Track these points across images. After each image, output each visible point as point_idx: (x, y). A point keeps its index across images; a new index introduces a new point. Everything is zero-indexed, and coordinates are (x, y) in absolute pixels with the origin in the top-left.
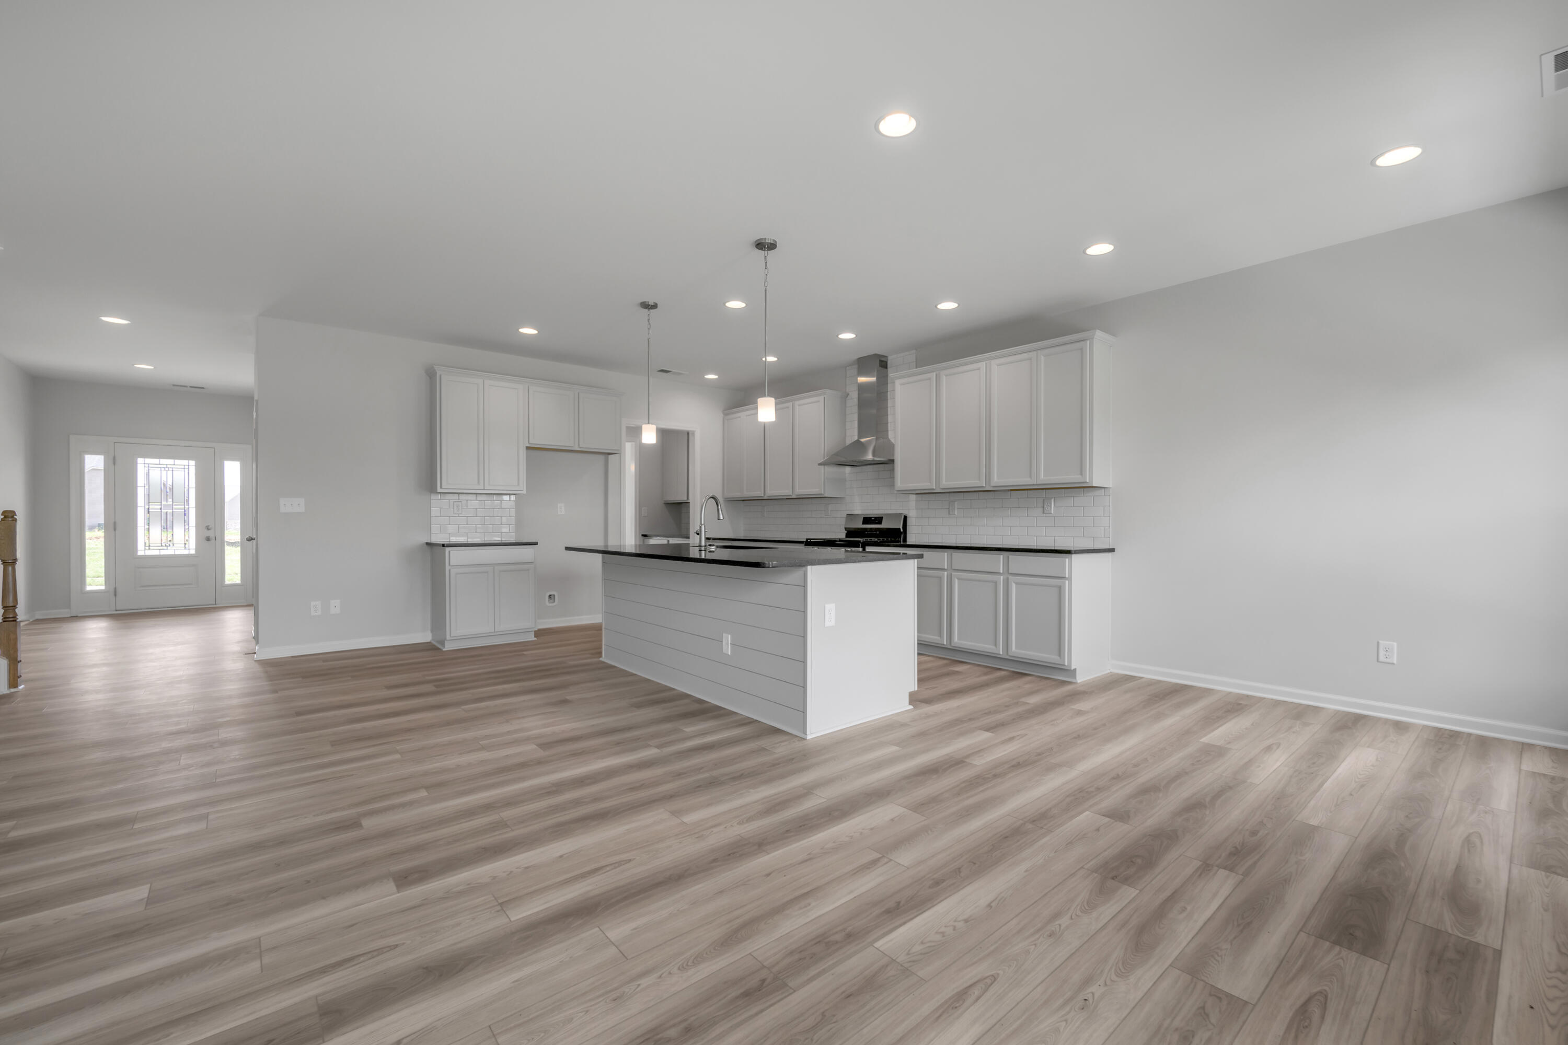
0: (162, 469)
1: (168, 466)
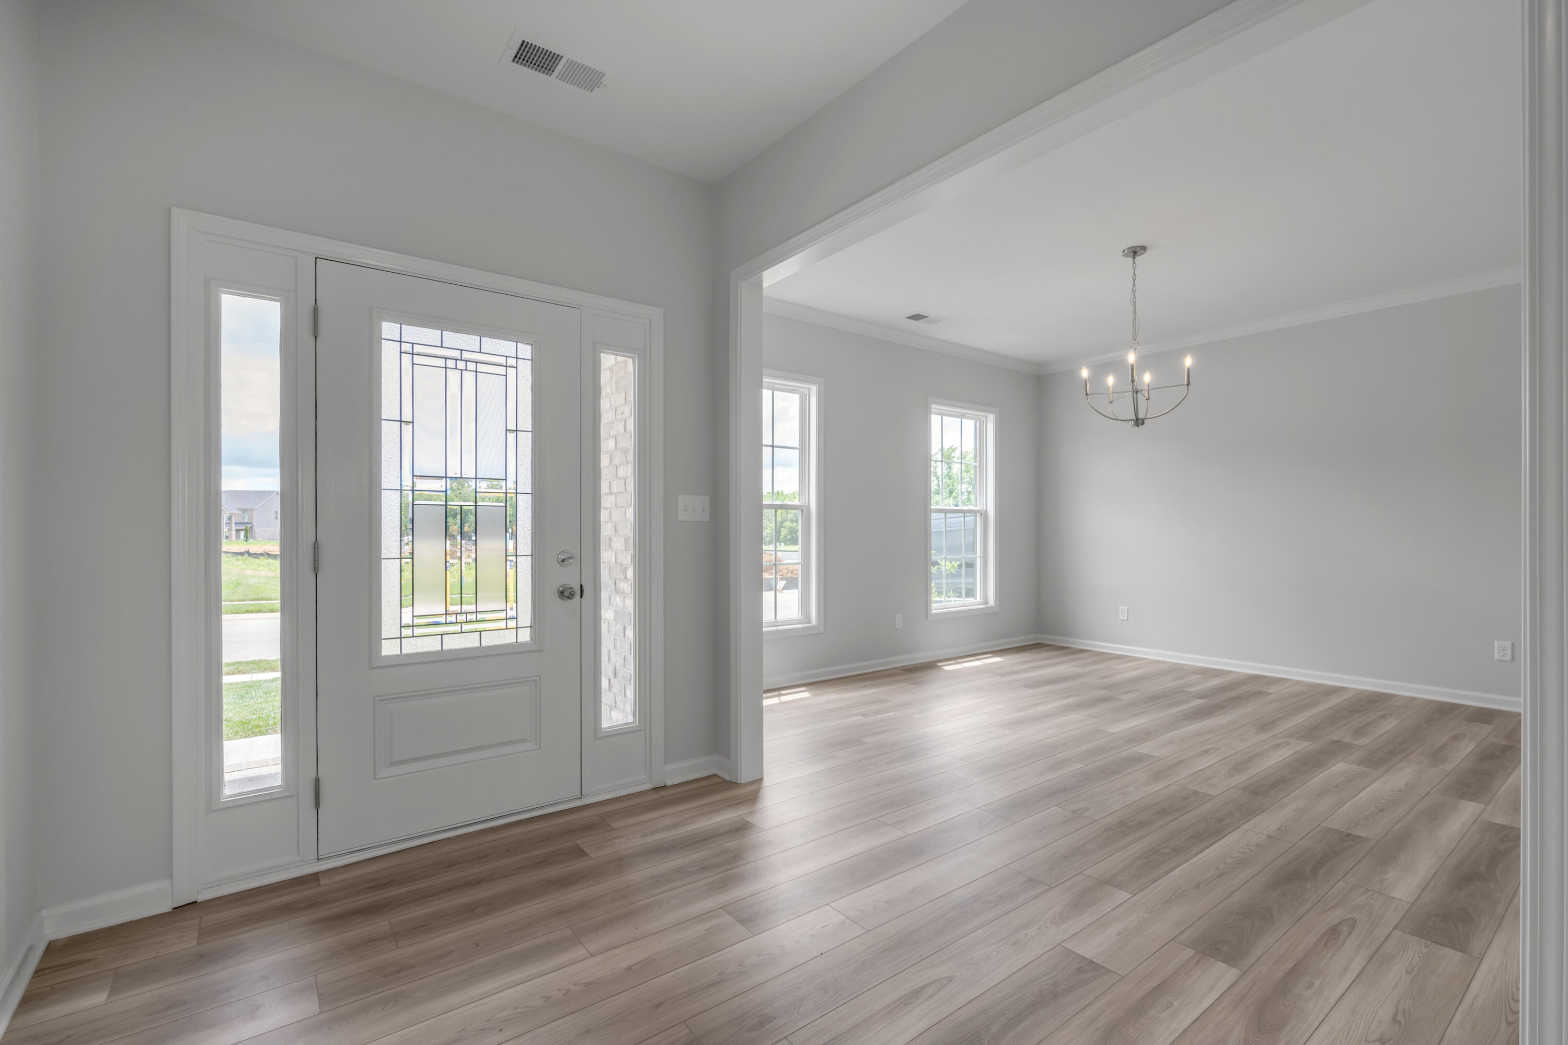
0: (451, 363)
1: (466, 355)
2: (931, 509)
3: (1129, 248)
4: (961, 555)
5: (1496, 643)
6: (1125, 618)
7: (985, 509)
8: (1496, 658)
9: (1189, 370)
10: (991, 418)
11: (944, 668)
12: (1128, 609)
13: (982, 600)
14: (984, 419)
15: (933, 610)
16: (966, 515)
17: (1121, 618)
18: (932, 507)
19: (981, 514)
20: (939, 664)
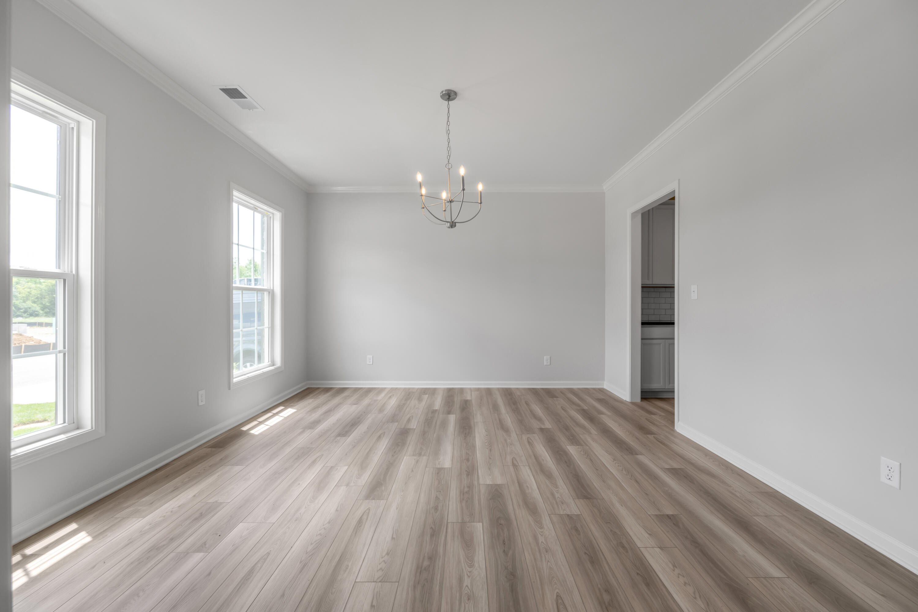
2: (232, 286)
3: (446, 90)
4: (254, 327)
5: (545, 357)
6: (371, 363)
7: (272, 288)
8: (545, 364)
9: (481, 193)
10: (278, 216)
11: (252, 432)
12: (373, 357)
13: (270, 363)
14: (271, 215)
15: (236, 378)
16: (258, 292)
17: (368, 363)
18: (234, 285)
19: (269, 292)
20: (245, 429)
